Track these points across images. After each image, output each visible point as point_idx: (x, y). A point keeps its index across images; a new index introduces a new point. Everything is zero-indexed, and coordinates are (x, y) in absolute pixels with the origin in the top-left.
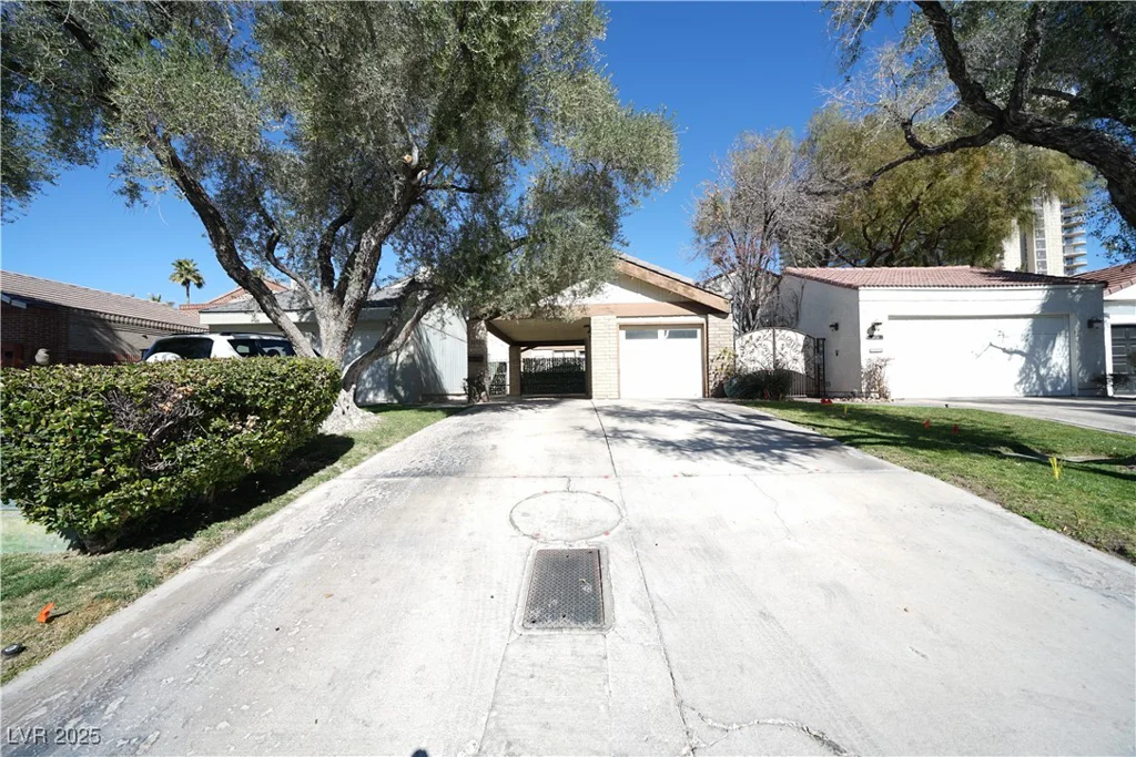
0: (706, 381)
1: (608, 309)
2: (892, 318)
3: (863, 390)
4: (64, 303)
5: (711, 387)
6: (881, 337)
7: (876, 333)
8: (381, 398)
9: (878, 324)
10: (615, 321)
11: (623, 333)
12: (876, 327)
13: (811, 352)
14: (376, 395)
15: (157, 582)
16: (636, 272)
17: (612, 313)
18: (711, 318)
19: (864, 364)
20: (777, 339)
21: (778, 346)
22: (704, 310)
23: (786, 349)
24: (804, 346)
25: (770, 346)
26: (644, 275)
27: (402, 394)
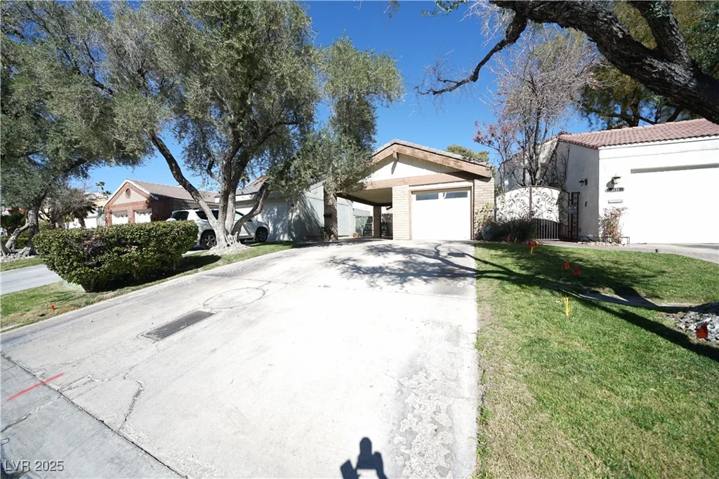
0: (473, 227)
1: (403, 181)
2: (634, 171)
3: (600, 236)
4: (172, 196)
5: (475, 232)
6: (621, 189)
7: (616, 186)
8: (286, 238)
9: (616, 178)
10: (407, 189)
11: (414, 196)
12: (615, 181)
13: (565, 204)
14: (284, 237)
15: (92, 303)
16: (420, 155)
17: (406, 183)
18: (477, 182)
19: (601, 213)
20: (533, 194)
21: (534, 200)
22: (471, 177)
23: (541, 202)
24: (559, 200)
25: (527, 201)
26: (425, 156)
27: (294, 236)
